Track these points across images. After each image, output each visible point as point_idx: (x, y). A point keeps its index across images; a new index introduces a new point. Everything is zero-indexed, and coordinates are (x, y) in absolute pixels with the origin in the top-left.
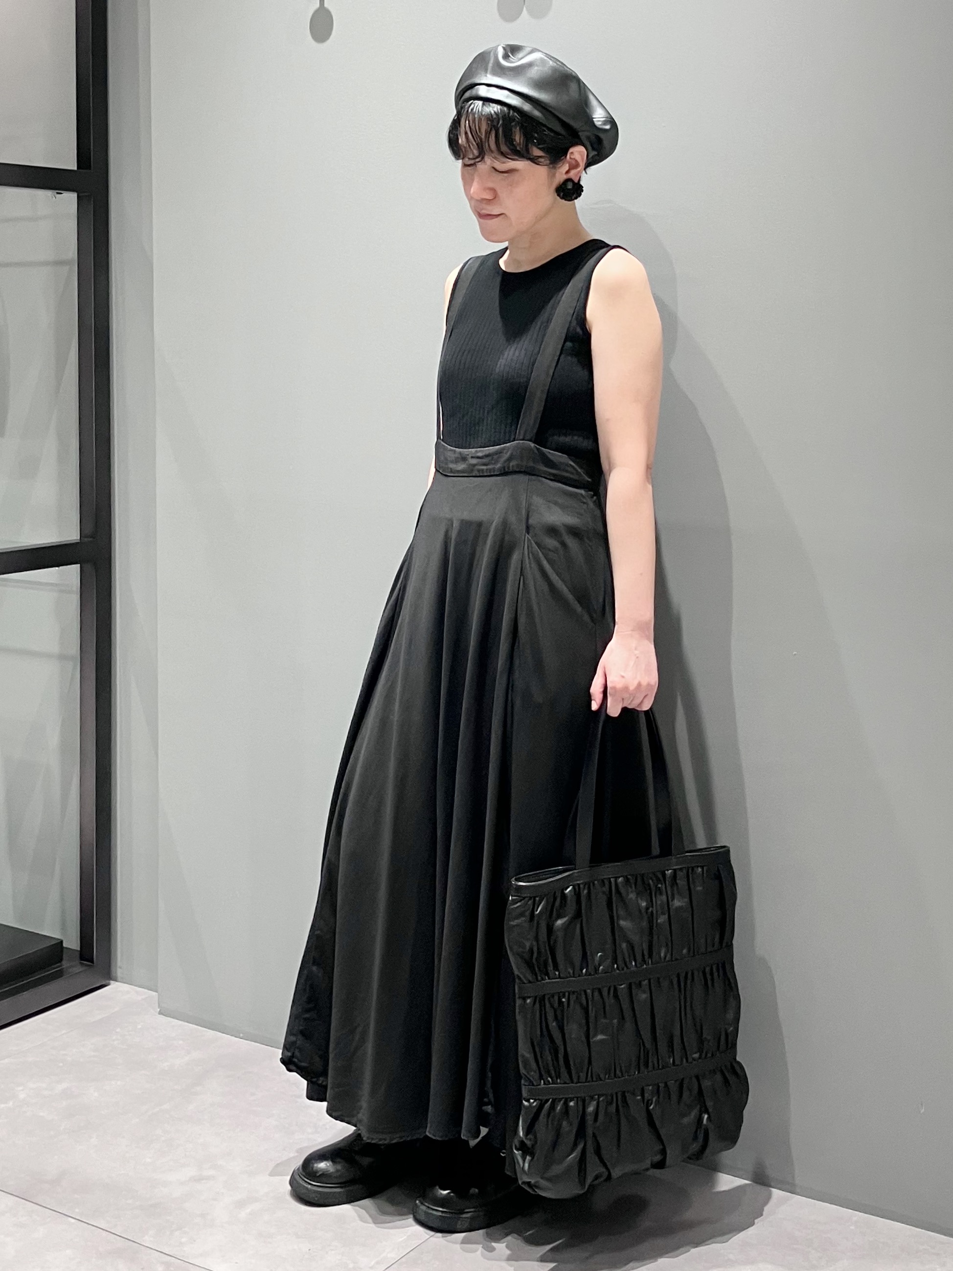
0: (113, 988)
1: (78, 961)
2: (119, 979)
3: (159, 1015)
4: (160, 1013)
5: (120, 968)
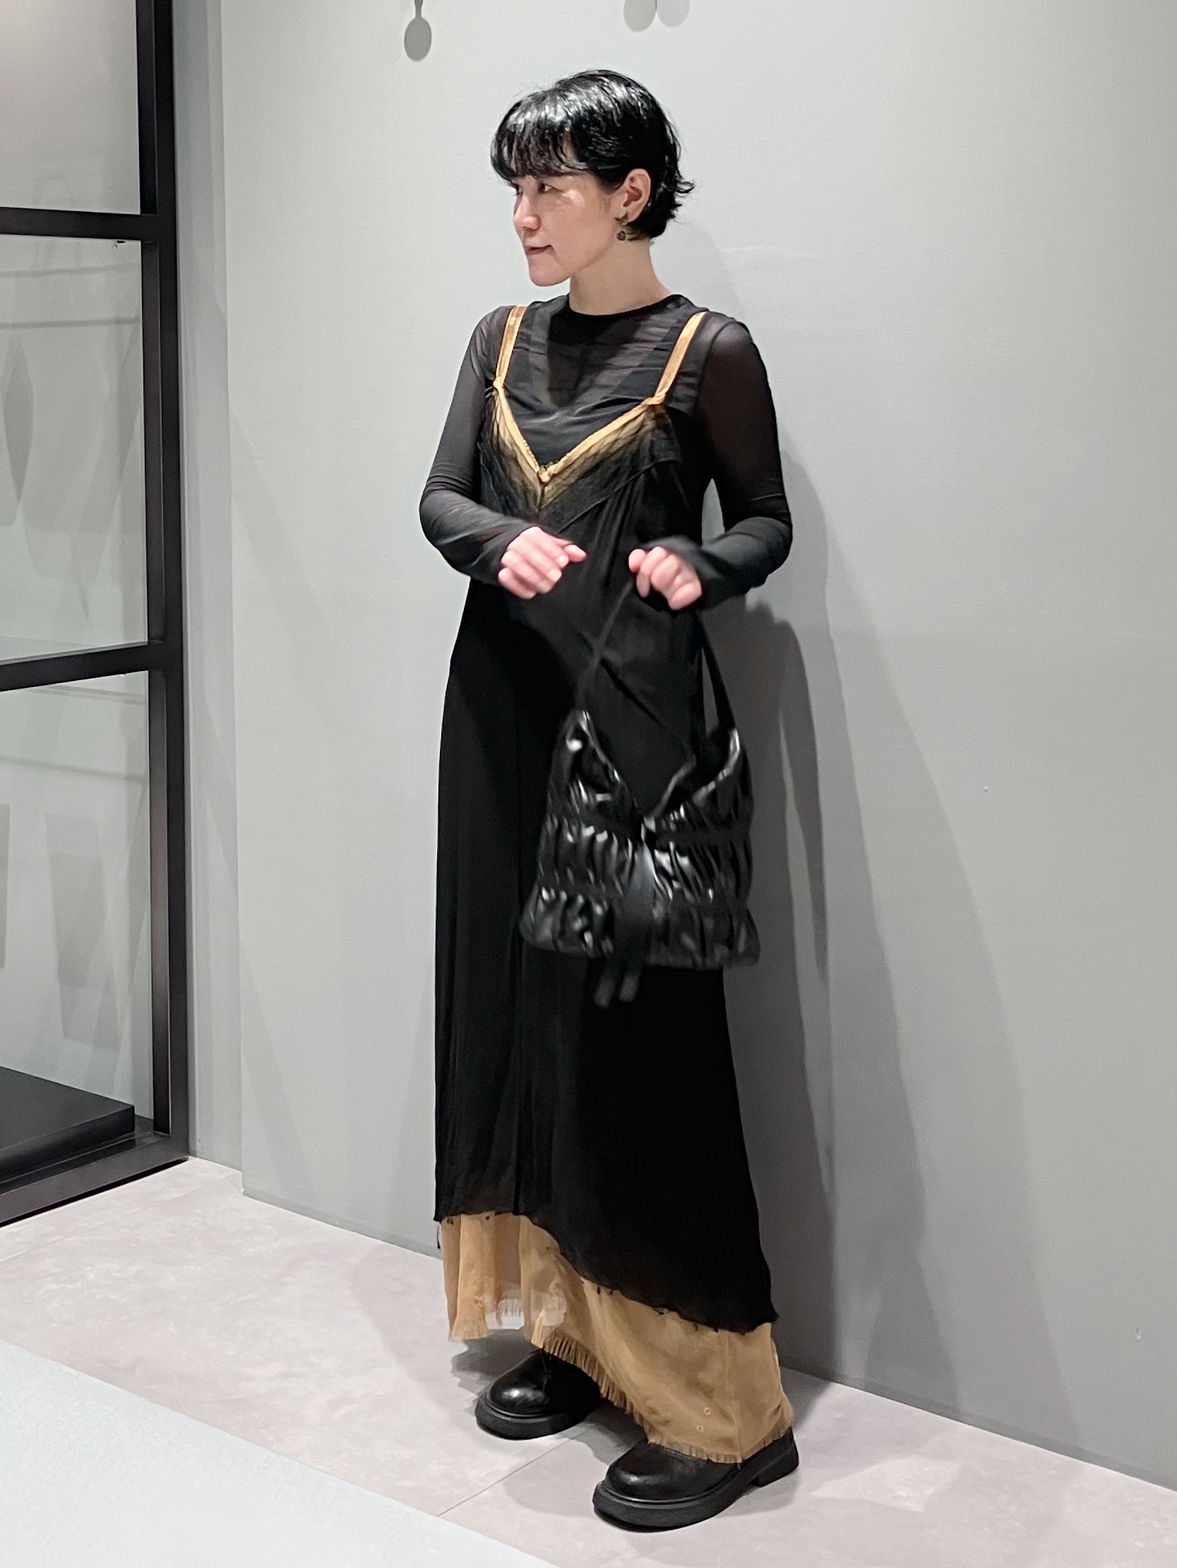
0: (191, 1165)
1: (152, 1132)
2: (198, 1153)
3: (246, 1197)
4: (245, 1194)
5: (200, 1143)
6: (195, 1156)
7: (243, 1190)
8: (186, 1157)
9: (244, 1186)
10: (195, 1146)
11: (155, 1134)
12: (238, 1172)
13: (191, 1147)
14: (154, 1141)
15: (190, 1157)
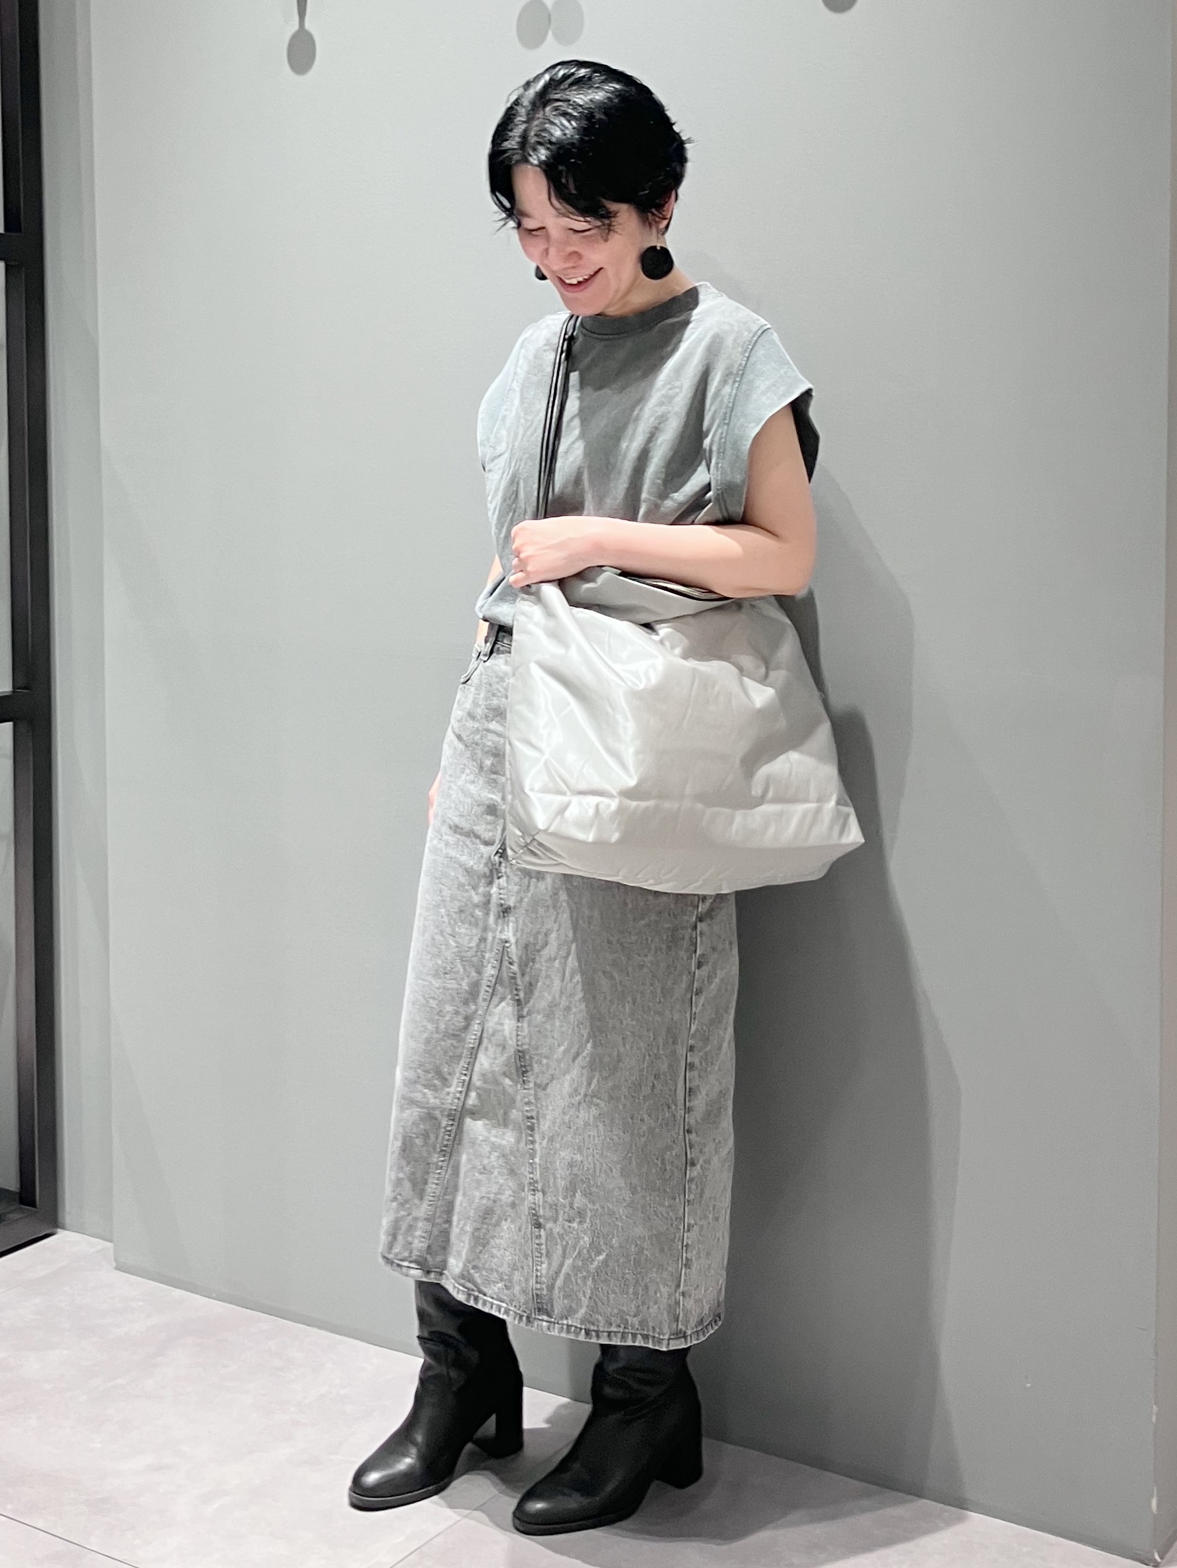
0: (61, 1238)
1: (17, 1205)
2: (68, 1226)
3: (118, 1272)
4: (117, 1268)
5: (69, 1214)
6: (63, 1228)
7: (114, 1264)
8: (54, 1230)
9: (116, 1260)
10: (64, 1217)
11: (21, 1208)
12: (110, 1244)
13: (60, 1218)
14: (20, 1216)
15: (59, 1230)
